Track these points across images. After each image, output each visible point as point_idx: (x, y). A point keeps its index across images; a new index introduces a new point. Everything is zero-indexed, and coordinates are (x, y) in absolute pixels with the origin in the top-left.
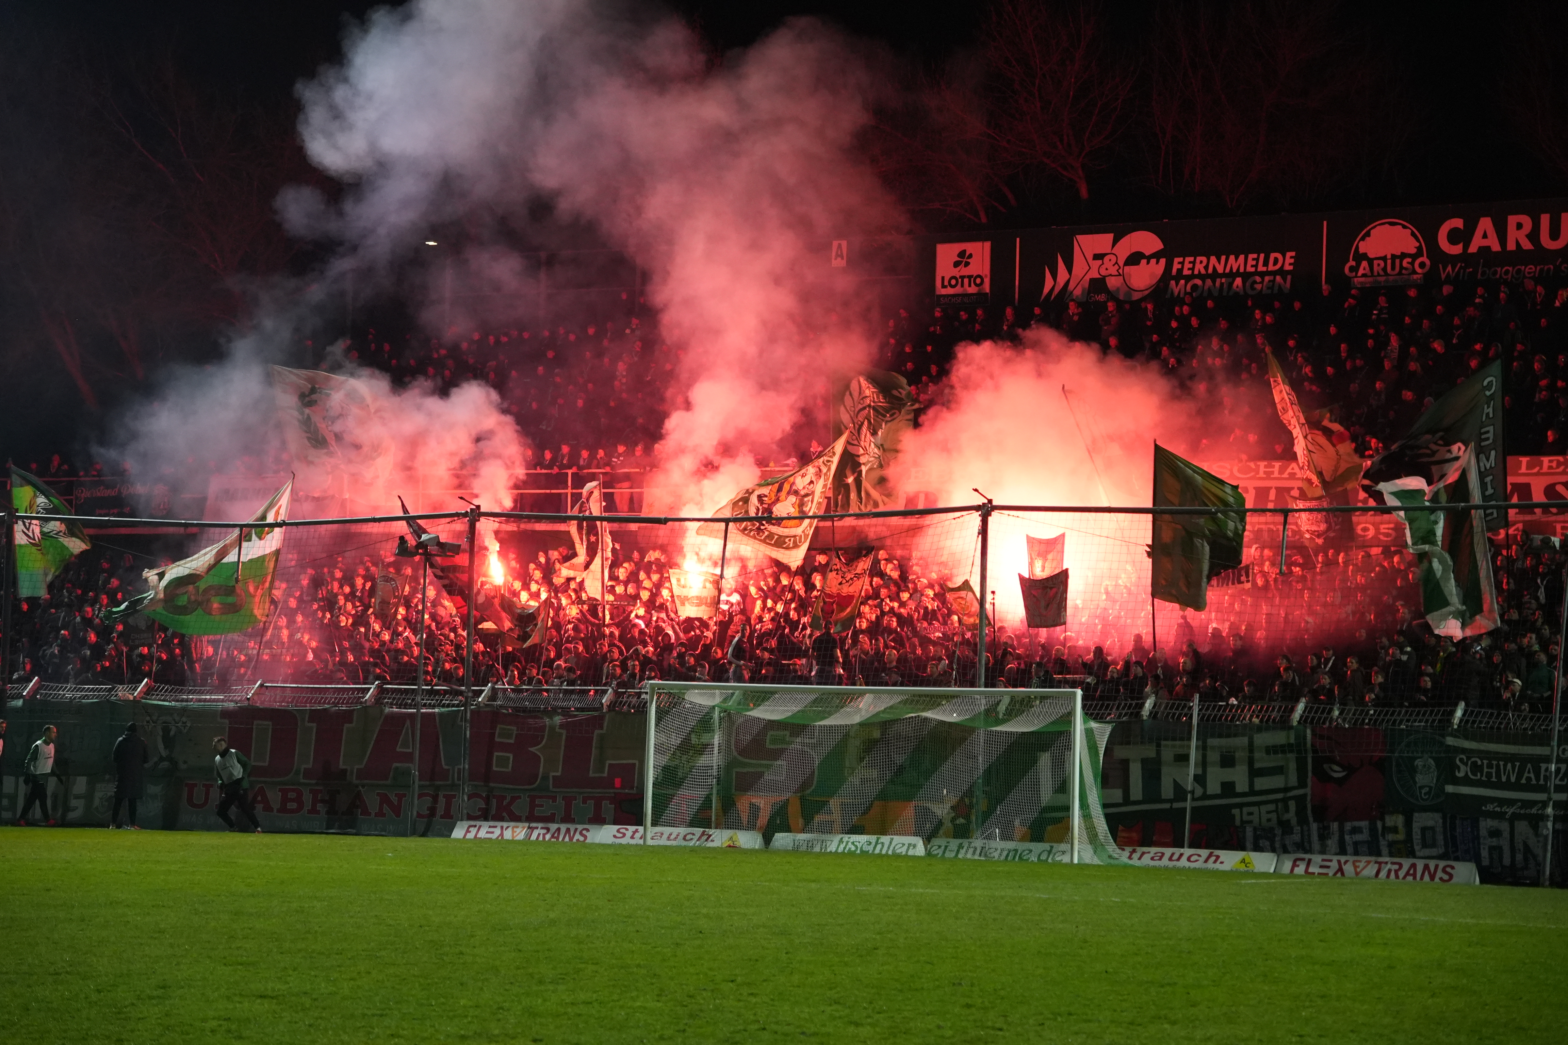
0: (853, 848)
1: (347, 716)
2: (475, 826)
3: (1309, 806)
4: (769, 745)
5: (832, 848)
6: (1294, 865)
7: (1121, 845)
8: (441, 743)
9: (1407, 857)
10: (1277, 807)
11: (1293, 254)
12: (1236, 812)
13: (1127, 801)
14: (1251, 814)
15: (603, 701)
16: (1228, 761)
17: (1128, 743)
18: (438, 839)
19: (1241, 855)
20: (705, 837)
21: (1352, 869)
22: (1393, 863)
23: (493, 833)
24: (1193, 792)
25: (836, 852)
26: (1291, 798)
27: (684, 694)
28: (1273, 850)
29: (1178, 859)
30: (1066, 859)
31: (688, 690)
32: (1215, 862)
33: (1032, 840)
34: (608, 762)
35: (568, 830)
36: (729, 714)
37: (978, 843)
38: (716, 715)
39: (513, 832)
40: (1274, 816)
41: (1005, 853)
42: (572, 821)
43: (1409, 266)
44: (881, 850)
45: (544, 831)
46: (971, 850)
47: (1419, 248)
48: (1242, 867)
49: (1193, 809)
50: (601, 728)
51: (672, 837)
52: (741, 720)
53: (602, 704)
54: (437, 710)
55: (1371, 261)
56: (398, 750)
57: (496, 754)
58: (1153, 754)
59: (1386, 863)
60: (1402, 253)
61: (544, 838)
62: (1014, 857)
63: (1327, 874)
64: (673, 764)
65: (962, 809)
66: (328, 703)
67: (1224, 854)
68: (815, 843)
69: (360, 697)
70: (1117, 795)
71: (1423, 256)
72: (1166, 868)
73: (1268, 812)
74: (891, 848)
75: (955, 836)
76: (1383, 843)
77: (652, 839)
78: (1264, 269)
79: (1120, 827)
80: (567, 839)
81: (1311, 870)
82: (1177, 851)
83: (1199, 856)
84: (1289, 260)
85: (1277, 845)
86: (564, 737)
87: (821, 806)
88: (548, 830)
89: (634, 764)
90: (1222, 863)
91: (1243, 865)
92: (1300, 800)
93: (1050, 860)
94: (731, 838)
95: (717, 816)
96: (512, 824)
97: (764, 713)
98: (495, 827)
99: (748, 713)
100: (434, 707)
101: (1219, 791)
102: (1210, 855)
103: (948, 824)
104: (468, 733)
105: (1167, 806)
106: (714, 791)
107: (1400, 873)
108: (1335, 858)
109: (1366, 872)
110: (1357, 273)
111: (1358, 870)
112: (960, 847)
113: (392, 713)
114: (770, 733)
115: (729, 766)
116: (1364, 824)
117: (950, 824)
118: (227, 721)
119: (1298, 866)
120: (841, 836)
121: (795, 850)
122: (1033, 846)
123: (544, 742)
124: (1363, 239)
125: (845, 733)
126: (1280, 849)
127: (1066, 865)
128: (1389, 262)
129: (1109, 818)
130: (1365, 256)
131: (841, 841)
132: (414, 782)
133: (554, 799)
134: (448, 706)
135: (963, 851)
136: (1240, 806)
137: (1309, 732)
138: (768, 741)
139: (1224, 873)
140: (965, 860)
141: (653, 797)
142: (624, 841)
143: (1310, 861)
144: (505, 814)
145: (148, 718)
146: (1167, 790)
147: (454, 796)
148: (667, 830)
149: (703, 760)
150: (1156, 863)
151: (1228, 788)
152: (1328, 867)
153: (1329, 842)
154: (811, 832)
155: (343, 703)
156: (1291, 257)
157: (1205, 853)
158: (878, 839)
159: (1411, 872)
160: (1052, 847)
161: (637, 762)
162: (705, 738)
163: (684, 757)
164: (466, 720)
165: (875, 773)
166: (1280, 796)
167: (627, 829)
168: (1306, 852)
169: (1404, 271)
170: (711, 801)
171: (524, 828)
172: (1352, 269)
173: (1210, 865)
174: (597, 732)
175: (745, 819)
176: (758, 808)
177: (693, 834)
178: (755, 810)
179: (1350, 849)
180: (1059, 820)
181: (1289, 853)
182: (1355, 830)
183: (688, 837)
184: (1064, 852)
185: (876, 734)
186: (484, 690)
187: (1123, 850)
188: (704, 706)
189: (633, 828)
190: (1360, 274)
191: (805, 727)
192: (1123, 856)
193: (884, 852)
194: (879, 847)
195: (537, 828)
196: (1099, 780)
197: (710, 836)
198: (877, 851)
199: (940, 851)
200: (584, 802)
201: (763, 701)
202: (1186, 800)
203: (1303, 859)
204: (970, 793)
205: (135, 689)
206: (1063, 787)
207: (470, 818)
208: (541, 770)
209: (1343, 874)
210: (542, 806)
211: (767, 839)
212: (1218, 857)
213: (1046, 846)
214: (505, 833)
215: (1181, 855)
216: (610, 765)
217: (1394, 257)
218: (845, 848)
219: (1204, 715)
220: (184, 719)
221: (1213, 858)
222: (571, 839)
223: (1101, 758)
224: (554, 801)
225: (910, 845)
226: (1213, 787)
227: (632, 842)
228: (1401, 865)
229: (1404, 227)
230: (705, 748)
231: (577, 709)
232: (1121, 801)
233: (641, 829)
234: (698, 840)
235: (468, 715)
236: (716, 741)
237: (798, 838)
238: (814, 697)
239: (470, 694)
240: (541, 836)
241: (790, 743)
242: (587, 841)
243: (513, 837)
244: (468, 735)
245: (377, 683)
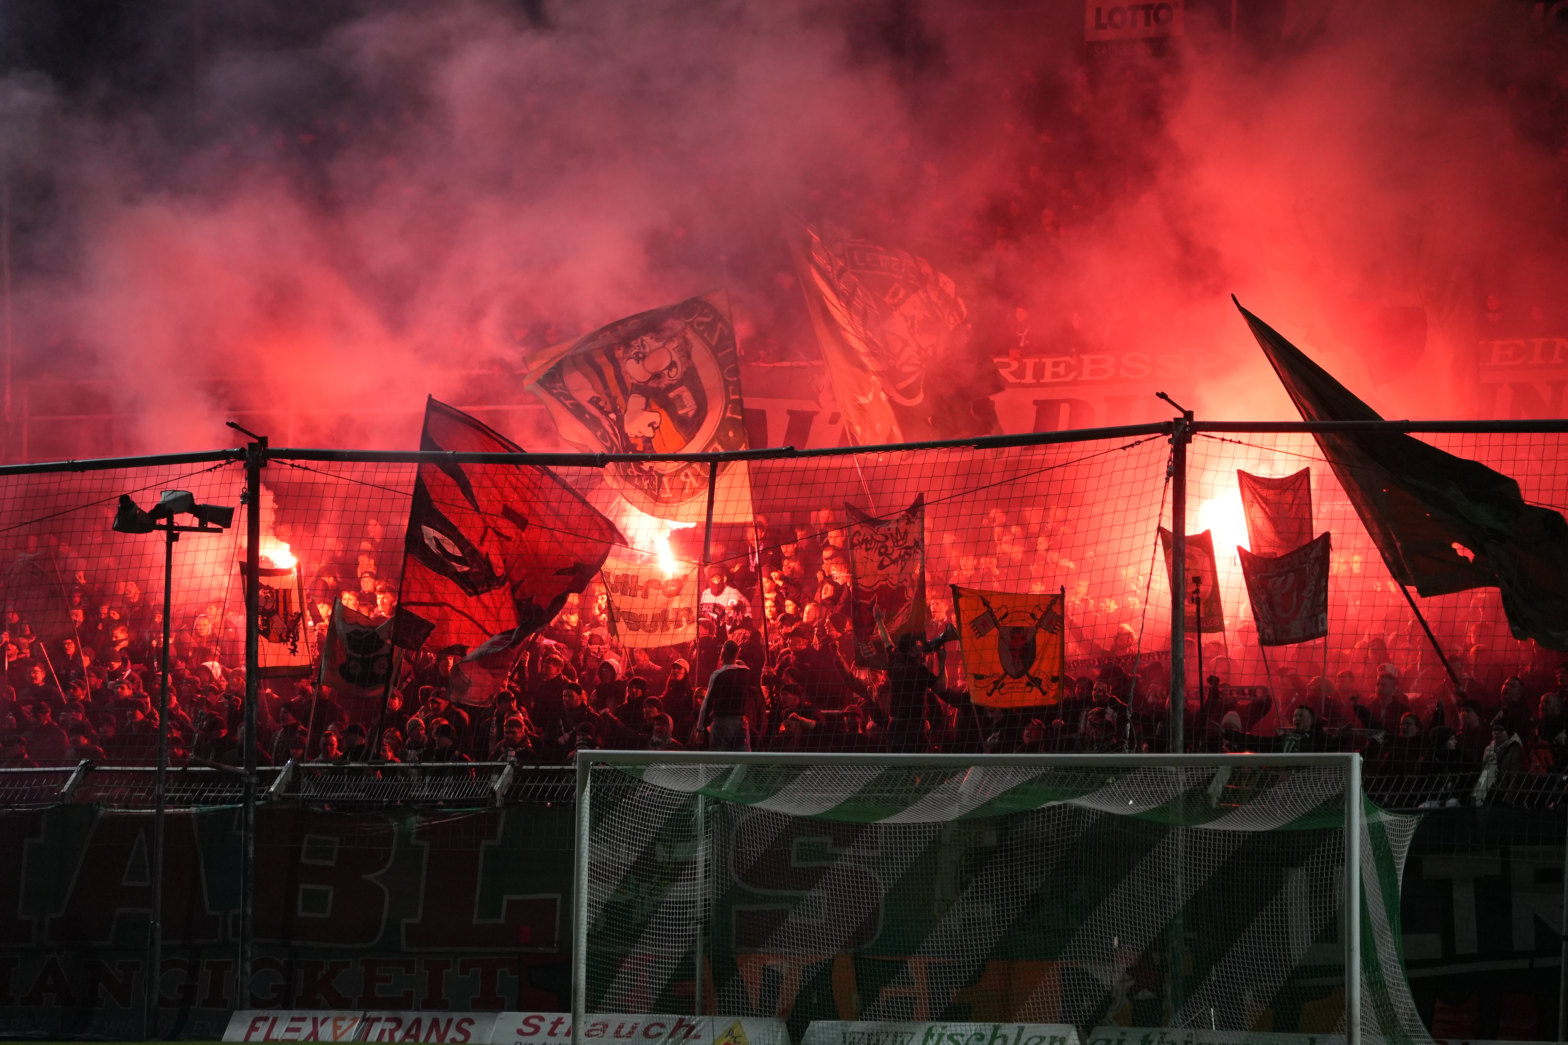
1: (28, 824)
2: (266, 1019)
4: (795, 863)
7: (1441, 1035)
8: (202, 869)
13: (1449, 955)
15: (496, 787)
17: (1448, 850)
20: (683, 1031)
23: (298, 1030)
27: (642, 771)
31: (648, 764)
33: (1276, 1029)
34: (506, 898)
35: (435, 1023)
36: (723, 806)
37: (1179, 1034)
38: (700, 809)
39: (336, 1028)
42: (443, 1006)
45: (393, 1025)
50: (493, 835)
51: (624, 1031)
52: (745, 817)
53: (493, 793)
54: (193, 810)
56: (125, 882)
57: (303, 886)
58: (1495, 870)
61: (392, 1037)
64: (623, 898)
65: (1147, 972)
68: (882, 1037)
69: (52, 790)
70: (1432, 944)
75: (1136, 1023)
77: (588, 1035)
79: (1437, 1003)
80: (433, 1038)
86: (426, 854)
87: (892, 971)
88: (399, 1022)
89: (555, 900)
94: (730, 1032)
95: (703, 991)
96: (335, 1013)
97: (787, 803)
98: (303, 1019)
99: (757, 805)
100: (188, 803)
103: (1122, 1001)
104: (251, 849)
105: (1523, 964)
106: (699, 945)
113: (112, 816)
114: (797, 840)
115: (724, 901)
117: (1126, 1001)
120: (929, 1024)
122: (1277, 1038)
123: (389, 864)
125: (933, 838)
129: (1415, 986)
131: (930, 1034)
132: (153, 942)
133: (409, 967)
134: (214, 801)
138: (794, 855)
141: (588, 959)
144: (320, 996)
146: (1523, 935)
147: (227, 965)
148: (614, 1019)
149: (677, 892)
154: (875, 1017)
158: (996, 1029)
160: (1313, 1040)
161: (558, 897)
162: (680, 852)
163: (644, 887)
164: (247, 828)
165: (988, 911)
167: (542, 1019)
170: (694, 964)
171: (355, 1020)
174: (484, 843)
175: (754, 995)
176: (778, 976)
177: (662, 1026)
178: (772, 980)
180: (1326, 991)
183: (654, 1031)
185: (990, 839)
186: (279, 772)
188: (679, 794)
189: (553, 1016)
191: (859, 828)
194: (998, 1043)
195: (378, 1020)
197: (693, 1027)
200: (464, 971)
201: (784, 781)
202: (1559, 953)
204: (1159, 943)
206: (1330, 931)
207: (256, 1004)
208: (385, 915)
210: (387, 980)
211: (796, 1031)
213: (1302, 1039)
214: (321, 1029)
216: (509, 902)
222: (441, 1038)
223: (1400, 879)
224: (409, 969)
230: (680, 868)
231: (449, 803)
232: (1439, 955)
233: (567, 1017)
234: (670, 1037)
235: (251, 817)
236: (700, 856)
237: (851, 1029)
238: (876, 774)
239: (254, 780)
240: (387, 1034)
241: (834, 857)
242: (470, 1041)
243: (336, 1036)
244: (251, 854)
245: (82, 762)
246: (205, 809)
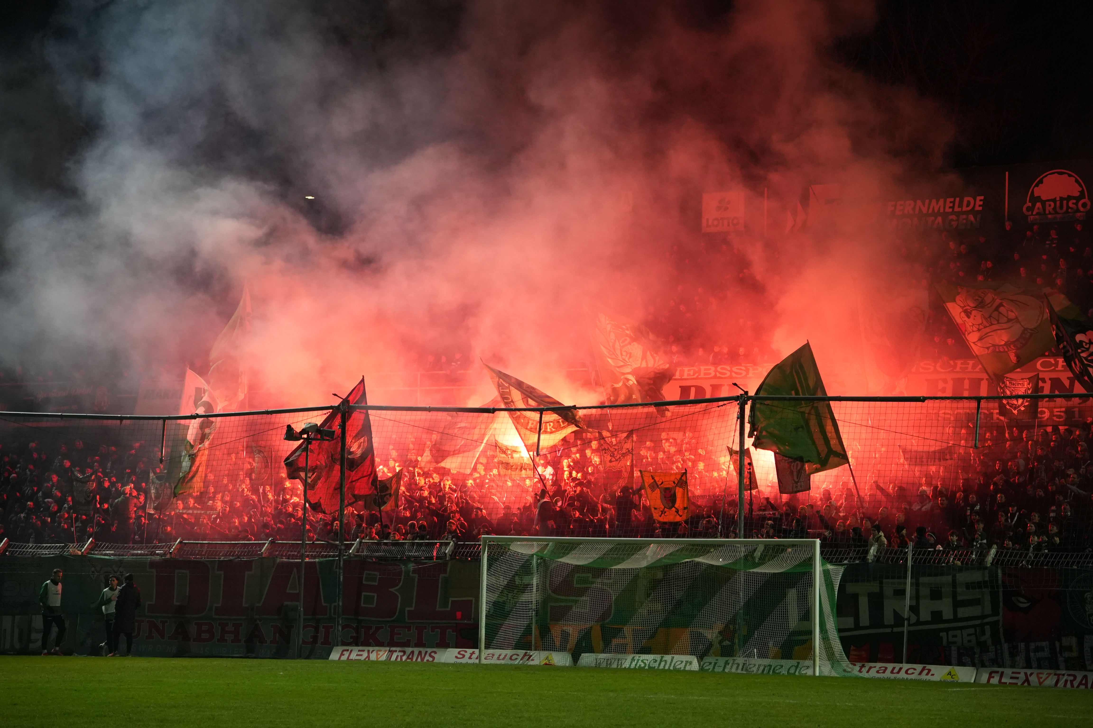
0: (643, 665)
1: (248, 565)
2: (348, 650)
3: (1001, 630)
4: (575, 585)
5: (626, 665)
6: (990, 677)
7: (853, 661)
8: (321, 586)
9: (1080, 670)
10: (976, 631)
11: (982, 198)
12: (943, 634)
13: (857, 626)
14: (955, 636)
15: (447, 551)
16: (936, 595)
17: (857, 581)
18: (319, 661)
19: (947, 669)
20: (527, 657)
21: (1036, 680)
22: (1069, 675)
23: (361, 655)
24: (908, 619)
25: (629, 668)
26: (987, 624)
27: (509, 545)
28: (973, 665)
29: (898, 672)
30: (810, 672)
31: (512, 542)
32: (927, 674)
33: (782, 658)
34: (451, 599)
35: (420, 653)
36: (544, 561)
37: (740, 660)
38: (534, 562)
39: (377, 655)
40: (973, 638)
41: (762, 668)
42: (423, 646)
43: (1074, 206)
44: (664, 667)
45: (402, 654)
46: (735, 666)
47: (1082, 192)
48: (949, 678)
49: (909, 632)
50: (445, 571)
51: (501, 657)
52: (553, 566)
53: (446, 554)
54: (317, 560)
55: (1043, 203)
56: (288, 591)
57: (364, 593)
58: (876, 590)
59: (1064, 675)
60: (1068, 196)
61: (401, 659)
62: (769, 671)
63: (1017, 684)
64: (501, 600)
65: (727, 633)
66: (233, 556)
67: (933, 668)
68: (613, 661)
69: (257, 551)
70: (849, 622)
71: (1085, 198)
72: (889, 679)
73: (969, 635)
74: (672, 665)
75: (722, 655)
76: (1061, 659)
77: (485, 659)
78: (960, 209)
79: (852, 647)
81: (1003, 680)
82: (898, 666)
83: (915, 669)
84: (979, 203)
85: (976, 661)
86: (416, 580)
87: (617, 632)
88: (404, 653)
89: (471, 601)
90: (933, 675)
91: (950, 676)
92: (994, 625)
93: (797, 673)
94: (547, 658)
95: (535, 640)
96: (377, 648)
97: (571, 560)
98: (363, 651)
99: (560, 560)
100: (315, 557)
101: (929, 619)
102: (923, 669)
103: (716, 646)
104: (342, 577)
105: (889, 630)
106: (534, 620)
107: (1074, 683)
108: (1023, 671)
109: (1047, 682)
110: (1032, 212)
111: (1041, 680)
112: (727, 663)
113: (283, 563)
114: (577, 575)
115: (545, 602)
116: (1044, 644)
117: (718, 646)
118: (154, 570)
119: (993, 677)
120: (633, 655)
121: (597, 667)
122: (783, 662)
123: (401, 584)
124: (1037, 185)
125: (635, 575)
126: (977, 664)
127: (810, 676)
128: (1058, 203)
129: (843, 640)
130: (1039, 199)
131: (633, 659)
132: (300, 616)
133: (409, 629)
134: (326, 556)
135: (728, 667)
136: (947, 630)
137: (1000, 571)
138: (575, 582)
139: (935, 683)
140: (730, 673)
141: (486, 626)
142: (463, 661)
143: (1002, 673)
144: (371, 641)
145: (93, 569)
146: (889, 618)
147: (332, 627)
148: (497, 652)
149: (525, 597)
150: (881, 675)
151: (937, 616)
152: (1017, 678)
153: (1018, 658)
154: (610, 652)
155: (244, 555)
156: (981, 200)
157: (919, 667)
158: (662, 657)
159: (1084, 682)
160: (798, 663)
161: (473, 599)
162: (526, 580)
163: (510, 595)
164: (340, 568)
165: (659, 606)
166: (978, 622)
168: (1000, 667)
169: (1070, 210)
170: (531, 628)
171: (385, 651)
172: (1028, 209)
173: (924, 677)
174: (441, 575)
175: (558, 643)
176: (568, 634)
177: (518, 655)
178: (565, 636)
179: (1034, 664)
180: (804, 642)
181: (986, 667)
182: (1038, 649)
183: (514, 657)
184: (808, 667)
185: (660, 575)
186: (354, 544)
187: (855, 665)
188: (525, 555)
189: (471, 650)
190: (1034, 213)
191: (603, 570)
192: (855, 670)
193: (667, 668)
194: (663, 663)
195: (396, 651)
196: (835, 610)
197: (531, 656)
198: (661, 667)
199: (711, 667)
200: (433, 631)
201: (570, 550)
202: (903, 626)
203: (997, 672)
204: (733, 620)
205: (83, 547)
206: (807, 616)
207: (344, 644)
208: (399, 607)
209: (1029, 684)
210: (400, 634)
211: (576, 658)
212: (929, 670)
213: (794, 662)
214: (371, 655)
215: (901, 669)
216: (452, 601)
217: (1062, 199)
218: (636, 665)
219: (916, 559)
220: (121, 569)
221: (926, 672)
222: (422, 659)
223: (836, 593)
224: (409, 630)
225: (687, 662)
226: (925, 615)
227: (470, 661)
228: (1075, 677)
229: (1070, 176)
230: (526, 588)
232: (853, 626)
233: (477, 651)
234: (521, 660)
235: (342, 563)
236: (535, 582)
237: (599, 657)
238: (610, 547)
239: (343, 547)
240: (399, 658)
241: (592, 583)
242: (435, 661)
243: (377, 658)
244: (341, 579)
245: (270, 539)
246: (322, 560)
